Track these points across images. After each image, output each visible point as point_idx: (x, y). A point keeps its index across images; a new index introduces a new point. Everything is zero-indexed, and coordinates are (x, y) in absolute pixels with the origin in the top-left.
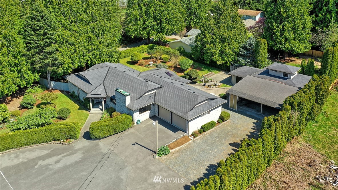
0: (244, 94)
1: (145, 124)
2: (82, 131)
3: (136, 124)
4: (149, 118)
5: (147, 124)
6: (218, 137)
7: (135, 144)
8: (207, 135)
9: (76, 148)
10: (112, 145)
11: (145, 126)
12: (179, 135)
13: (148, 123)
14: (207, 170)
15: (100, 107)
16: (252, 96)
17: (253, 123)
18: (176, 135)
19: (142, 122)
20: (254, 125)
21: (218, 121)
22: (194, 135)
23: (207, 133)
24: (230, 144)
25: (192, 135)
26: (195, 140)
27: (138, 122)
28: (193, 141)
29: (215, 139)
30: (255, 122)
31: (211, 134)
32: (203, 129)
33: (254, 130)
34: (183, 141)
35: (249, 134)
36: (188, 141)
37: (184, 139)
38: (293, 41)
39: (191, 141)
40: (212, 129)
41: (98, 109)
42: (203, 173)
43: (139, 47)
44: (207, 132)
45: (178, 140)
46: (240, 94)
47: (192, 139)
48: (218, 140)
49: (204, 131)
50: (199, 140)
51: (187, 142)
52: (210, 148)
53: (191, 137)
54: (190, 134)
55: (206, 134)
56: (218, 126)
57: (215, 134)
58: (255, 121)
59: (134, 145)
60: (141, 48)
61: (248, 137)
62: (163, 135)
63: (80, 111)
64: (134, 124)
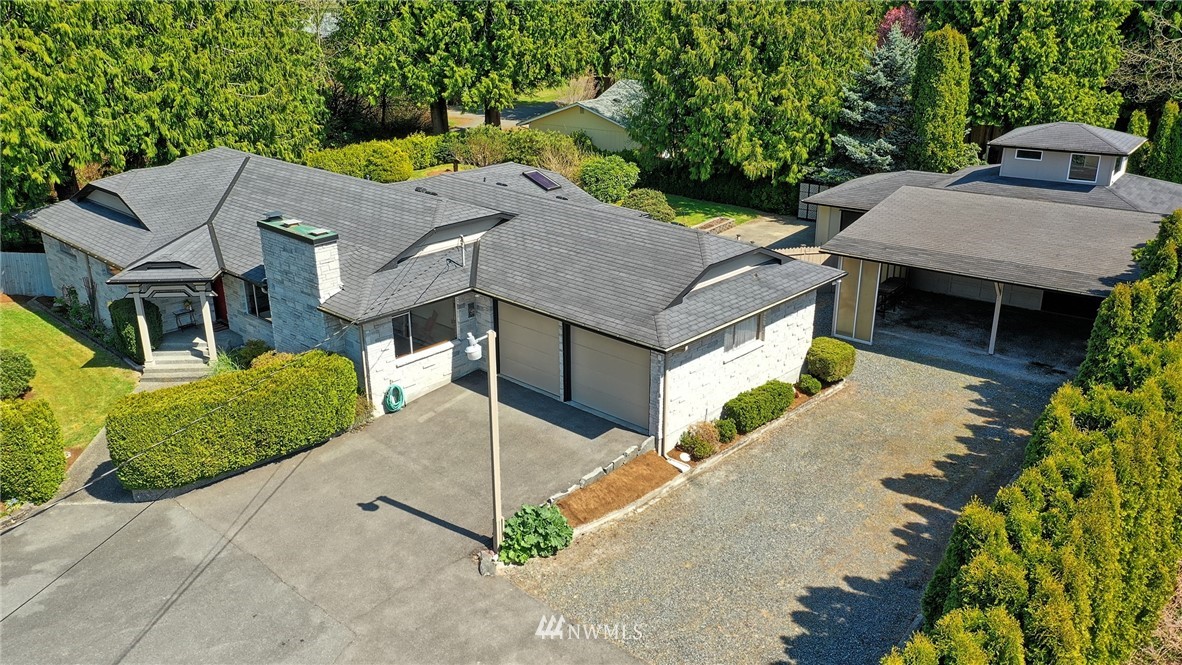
0: (915, 252)
1: (431, 409)
2: (84, 460)
3: (379, 411)
4: (453, 381)
5: (440, 409)
6: (814, 455)
7: (378, 503)
8: (755, 451)
9: (29, 549)
10: (245, 517)
11: (430, 420)
12: (617, 447)
13: (447, 405)
14: (797, 617)
15: (197, 344)
16: (950, 255)
17: (971, 388)
18: (599, 451)
19: (415, 402)
20: (976, 396)
21: (797, 386)
22: (693, 447)
23: (753, 441)
24: (888, 483)
25: (679, 448)
26: (700, 474)
27: (392, 399)
28: (691, 480)
29: (802, 463)
30: (978, 384)
31: (776, 444)
32: (737, 419)
33: (983, 419)
34: (636, 478)
35: (969, 434)
36: (665, 480)
37: (643, 470)
38: (1054, 76)
39: (679, 480)
40: (776, 424)
41: (185, 356)
42: (785, 640)
43: (400, 141)
44: (754, 436)
45: (612, 476)
46: (892, 254)
47: (685, 468)
48: (820, 470)
49: (742, 431)
50: (722, 473)
51: (658, 485)
52: (785, 509)
53: (677, 458)
54: (670, 446)
55: (750, 446)
56: (802, 410)
57: (797, 445)
58: (976, 381)
59: (370, 507)
60: (410, 146)
61: (969, 449)
62: (530, 456)
63: (93, 371)
64: (368, 408)
